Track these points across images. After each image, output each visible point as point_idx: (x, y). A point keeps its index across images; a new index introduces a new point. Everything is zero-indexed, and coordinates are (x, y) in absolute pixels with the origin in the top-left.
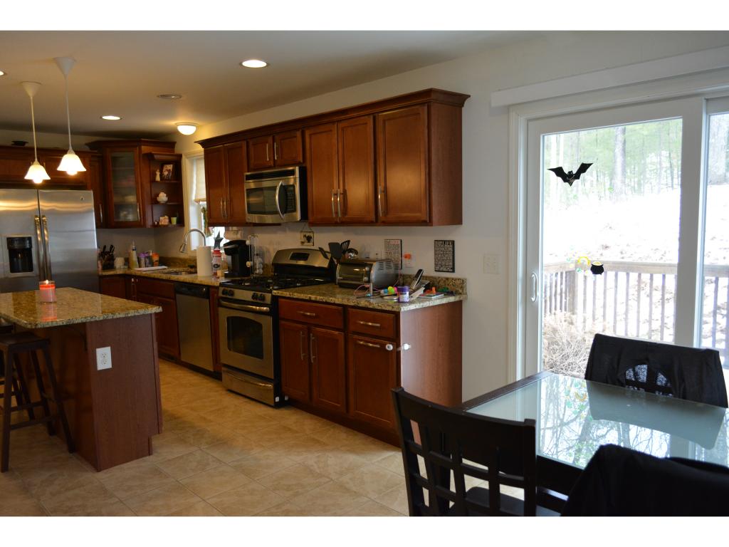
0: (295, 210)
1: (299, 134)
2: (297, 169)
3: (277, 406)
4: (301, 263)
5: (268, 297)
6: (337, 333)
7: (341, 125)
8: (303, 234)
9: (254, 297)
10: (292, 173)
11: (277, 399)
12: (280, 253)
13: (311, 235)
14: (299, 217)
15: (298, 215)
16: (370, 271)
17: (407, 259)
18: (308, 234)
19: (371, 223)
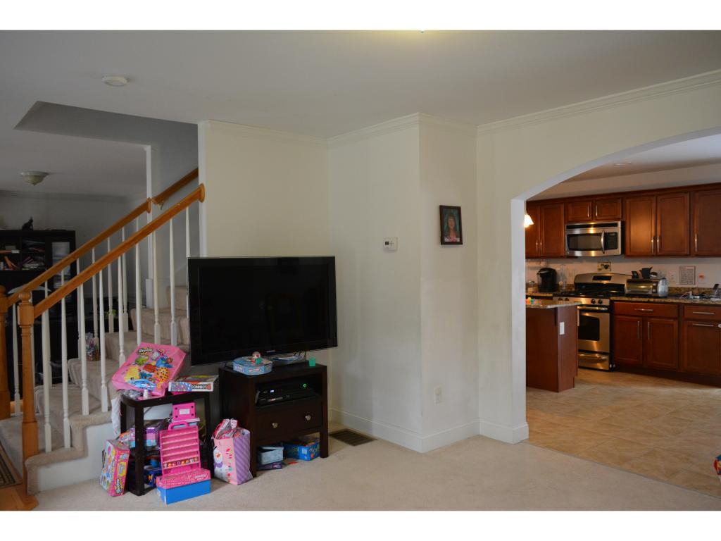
0: (616, 248)
1: (620, 201)
2: (619, 223)
3: (611, 370)
4: (605, 282)
5: (606, 302)
6: (672, 320)
7: (659, 198)
8: (600, 264)
9: (593, 302)
10: (616, 225)
11: (611, 366)
12: (578, 276)
13: (609, 264)
14: (620, 253)
15: (619, 251)
16: (657, 286)
17: (700, 279)
18: (605, 264)
19: (686, 256)
